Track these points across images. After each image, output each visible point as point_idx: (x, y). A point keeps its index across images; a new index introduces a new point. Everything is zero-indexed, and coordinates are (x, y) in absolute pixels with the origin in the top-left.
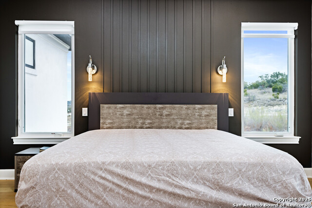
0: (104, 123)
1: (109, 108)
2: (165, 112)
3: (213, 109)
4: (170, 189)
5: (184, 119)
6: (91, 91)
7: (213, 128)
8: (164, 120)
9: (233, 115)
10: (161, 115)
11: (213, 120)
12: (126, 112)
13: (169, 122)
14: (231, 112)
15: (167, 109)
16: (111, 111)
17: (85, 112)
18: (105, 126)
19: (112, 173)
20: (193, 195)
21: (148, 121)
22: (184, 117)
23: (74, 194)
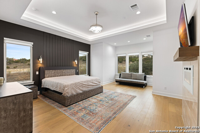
0: (46, 76)
1: (48, 71)
3: (74, 70)
5: (68, 73)
6: (39, 66)
10: (63, 72)
11: (74, 73)
12: (53, 72)
15: (64, 71)
16: (48, 72)
17: (37, 73)
18: (46, 77)
19: (80, 83)
21: (59, 74)
23: (75, 88)
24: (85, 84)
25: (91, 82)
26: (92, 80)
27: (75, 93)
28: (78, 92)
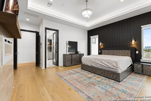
2: (115, 52)
3: (129, 51)
4: (95, 62)
5: (120, 54)
7: (129, 56)
8: (115, 54)
9: (138, 53)
11: (129, 54)
13: (116, 54)
14: (137, 52)
20: (98, 63)
22: (120, 53)
24: (92, 60)
25: (99, 61)
26: (102, 59)
27: (86, 64)
28: (87, 64)
